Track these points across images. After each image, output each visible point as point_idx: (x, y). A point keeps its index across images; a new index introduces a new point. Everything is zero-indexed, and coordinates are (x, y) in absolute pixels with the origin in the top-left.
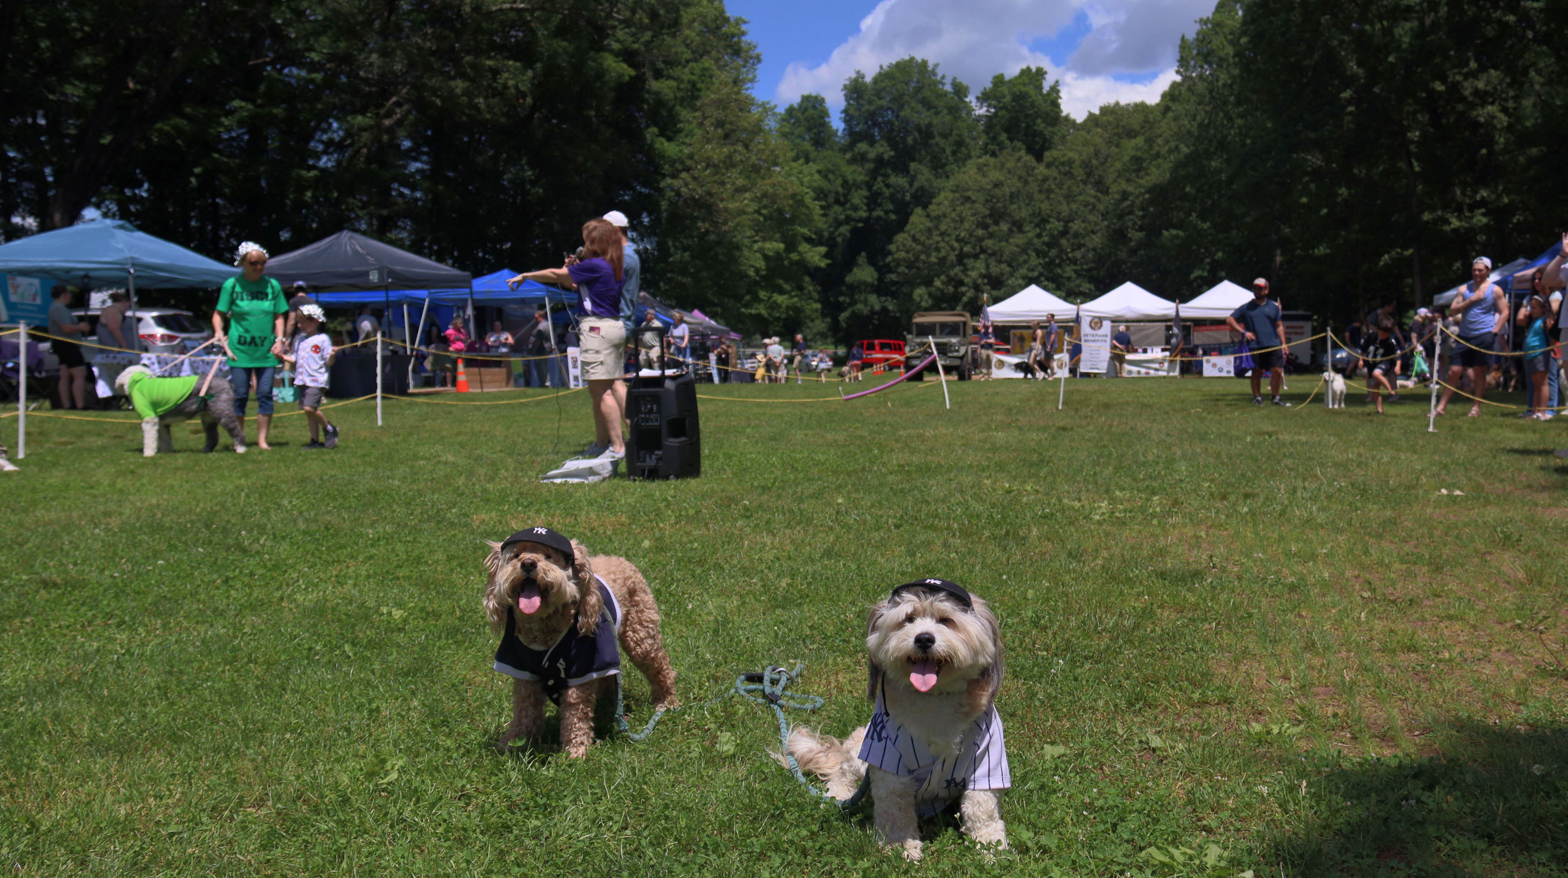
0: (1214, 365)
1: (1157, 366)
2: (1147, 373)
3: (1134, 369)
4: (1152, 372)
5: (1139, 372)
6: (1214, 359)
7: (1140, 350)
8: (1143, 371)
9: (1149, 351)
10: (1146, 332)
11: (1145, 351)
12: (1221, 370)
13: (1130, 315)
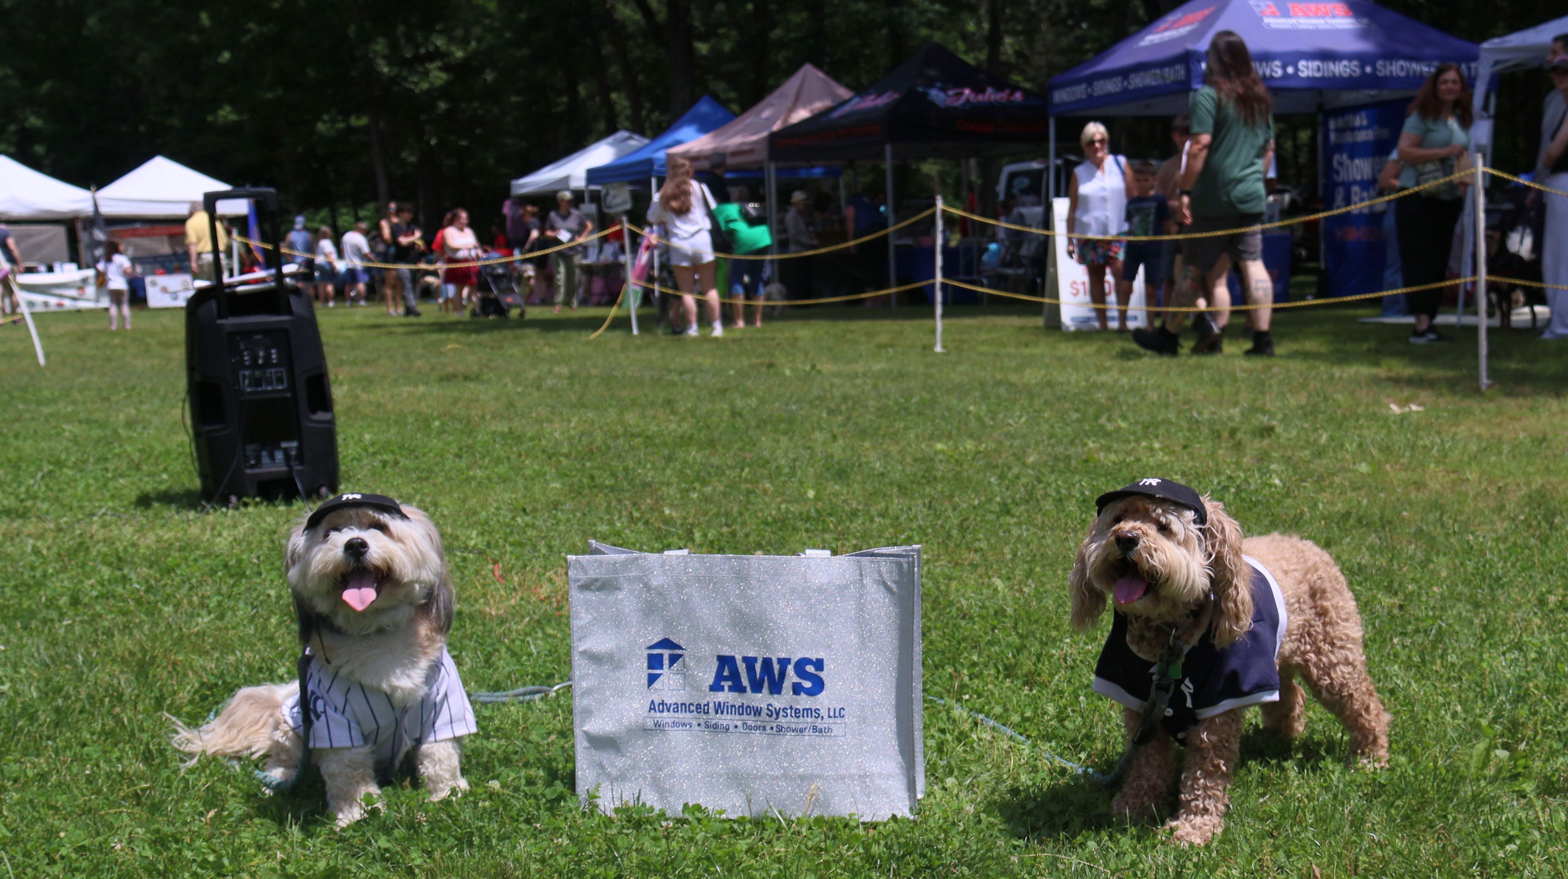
0: (164, 290)
1: (73, 293)
2: (60, 305)
3: (38, 298)
4: (68, 304)
5: (46, 304)
6: (164, 280)
7: (41, 269)
8: (53, 301)
9: (57, 270)
10: (36, 240)
11: (50, 269)
12: (175, 297)
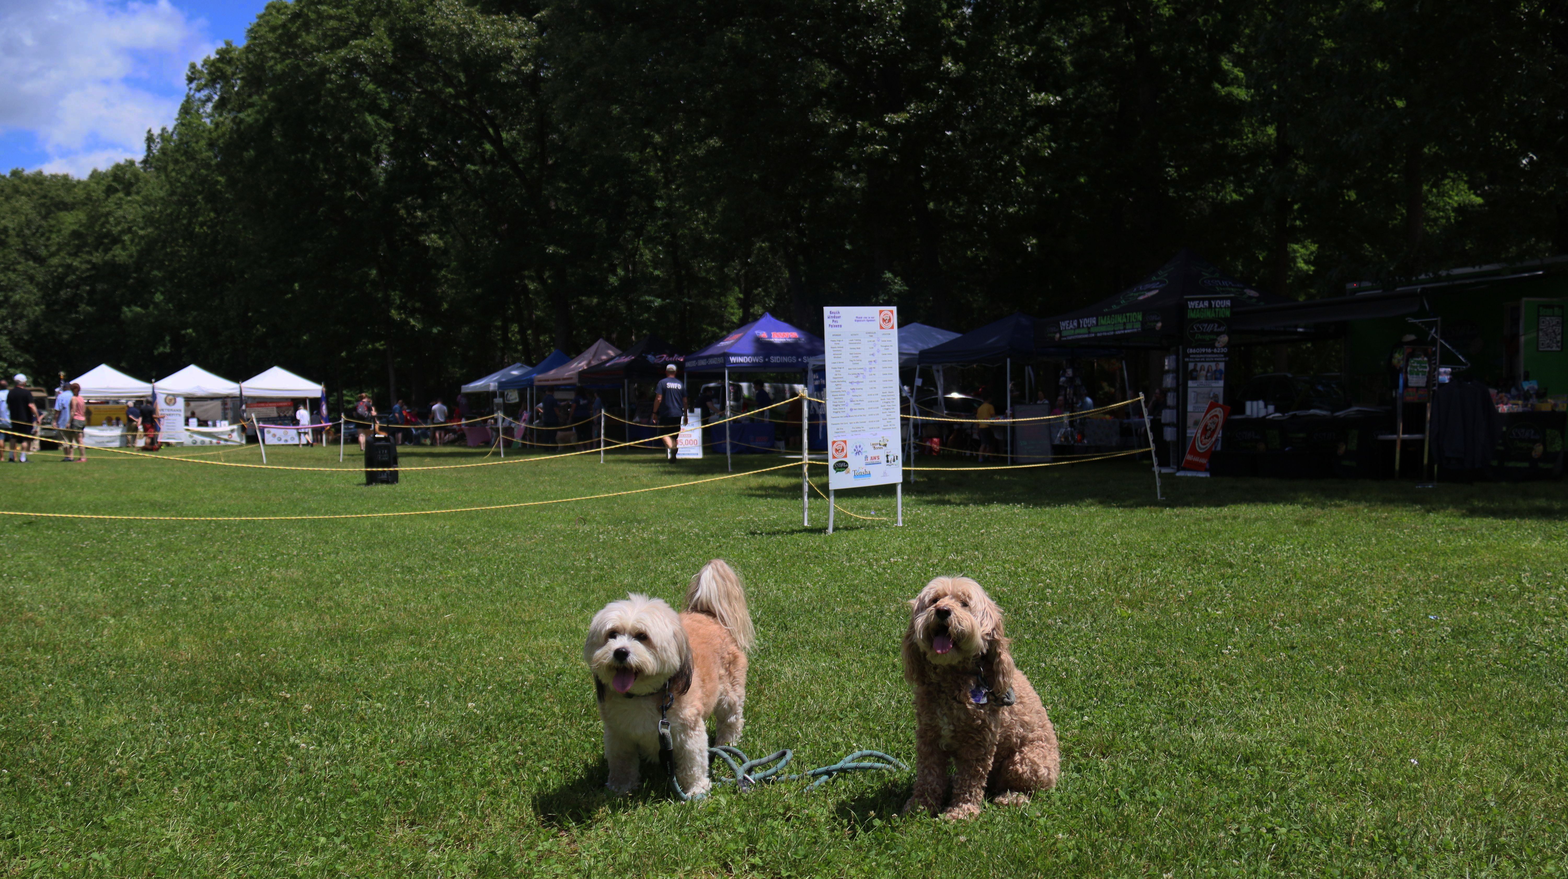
0: (274, 435)
1: (225, 436)
2: (218, 444)
4: (223, 442)
5: (211, 443)
7: (210, 423)
8: (215, 441)
9: (218, 424)
11: (214, 425)
12: (280, 439)
13: (200, 393)
